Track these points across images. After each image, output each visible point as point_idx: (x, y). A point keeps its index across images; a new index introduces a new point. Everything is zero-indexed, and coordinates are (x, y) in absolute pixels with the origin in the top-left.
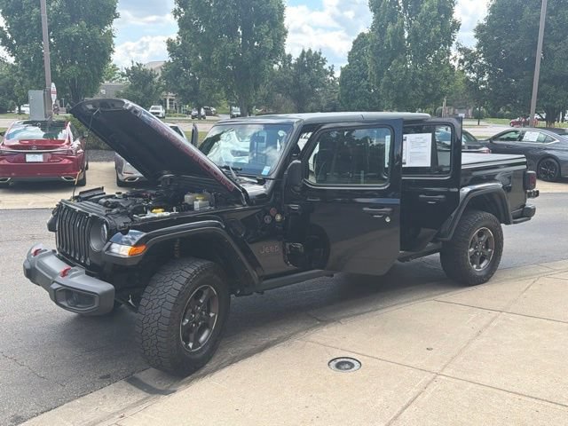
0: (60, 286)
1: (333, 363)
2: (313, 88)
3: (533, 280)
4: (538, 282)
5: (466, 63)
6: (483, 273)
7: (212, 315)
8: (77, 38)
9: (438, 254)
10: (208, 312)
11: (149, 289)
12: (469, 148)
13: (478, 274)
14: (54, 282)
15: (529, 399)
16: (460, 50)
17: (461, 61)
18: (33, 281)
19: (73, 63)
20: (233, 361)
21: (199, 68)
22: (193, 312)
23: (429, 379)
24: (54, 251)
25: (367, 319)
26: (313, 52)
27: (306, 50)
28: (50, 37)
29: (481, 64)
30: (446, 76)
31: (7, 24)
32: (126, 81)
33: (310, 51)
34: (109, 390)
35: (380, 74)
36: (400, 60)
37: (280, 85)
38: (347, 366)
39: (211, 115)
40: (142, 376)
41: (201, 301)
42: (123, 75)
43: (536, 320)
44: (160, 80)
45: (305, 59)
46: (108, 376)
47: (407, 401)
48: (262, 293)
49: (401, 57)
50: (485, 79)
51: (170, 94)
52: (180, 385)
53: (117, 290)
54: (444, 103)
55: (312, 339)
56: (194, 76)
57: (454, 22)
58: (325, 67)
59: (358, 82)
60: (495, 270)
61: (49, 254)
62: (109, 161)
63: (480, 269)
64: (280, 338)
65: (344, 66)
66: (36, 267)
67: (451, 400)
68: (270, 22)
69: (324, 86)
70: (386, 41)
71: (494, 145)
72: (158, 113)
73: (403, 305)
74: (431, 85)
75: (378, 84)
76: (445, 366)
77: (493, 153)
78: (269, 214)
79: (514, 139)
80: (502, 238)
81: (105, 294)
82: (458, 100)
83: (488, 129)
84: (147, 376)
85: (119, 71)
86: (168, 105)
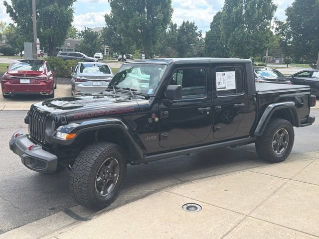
0: (27, 156)
1: (185, 207)
2: (189, 44)
3: (311, 161)
4: (314, 163)
5: (279, 30)
6: (281, 156)
7: (115, 175)
8: (52, 13)
9: (254, 144)
10: (113, 173)
11: (78, 159)
12: (279, 80)
13: (278, 156)
14: (24, 153)
15: (301, 234)
16: (276, 22)
17: (277, 29)
18: (14, 152)
19: (50, 27)
20: (127, 202)
21: (122, 31)
22: (104, 173)
23: (242, 218)
24: (27, 135)
25: (208, 181)
26: (190, 23)
27: (186, 22)
28: (37, 12)
29: (289, 31)
30: (267, 38)
31: (13, 4)
32: (81, 38)
33: (188, 22)
34: (54, 216)
35: (228, 36)
36: (240, 28)
37: (170, 42)
38: (193, 209)
39: (130, 59)
40: (73, 209)
41: (109, 167)
42: (80, 35)
43: (311, 185)
44: (100, 38)
45: (185, 27)
46: (54, 209)
47: (227, 231)
48: (147, 163)
49: (240, 26)
50: (291, 40)
51: (106, 46)
52: (94, 216)
53: (59, 160)
54: (267, 54)
55: (174, 191)
56: (120, 36)
57: (274, 6)
58: (196, 31)
59: (216, 40)
60: (289, 154)
61: (24, 137)
62: (69, 84)
63: (279, 153)
64: (156, 190)
65: (208, 31)
66: (16, 144)
67: (253, 232)
68: (163, 4)
69: (195, 42)
70: (232, 17)
71: (294, 80)
72: (99, 57)
73: (230, 174)
74: (258, 43)
75: (227, 42)
76: (252, 211)
77: (293, 84)
78: (151, 117)
79: (306, 76)
80: (294, 135)
81: (52, 161)
82: (275, 52)
83: (293, 70)
84: (77, 209)
85: (78, 33)
86: (105, 52)
